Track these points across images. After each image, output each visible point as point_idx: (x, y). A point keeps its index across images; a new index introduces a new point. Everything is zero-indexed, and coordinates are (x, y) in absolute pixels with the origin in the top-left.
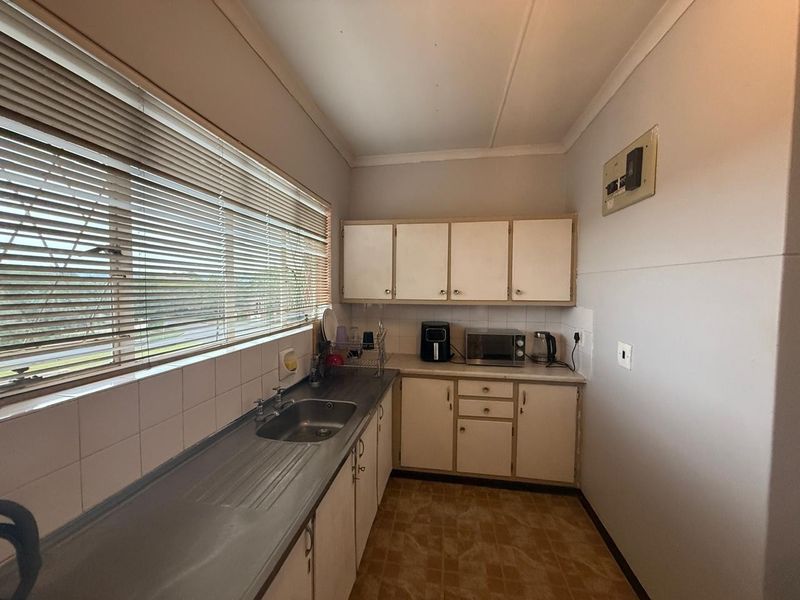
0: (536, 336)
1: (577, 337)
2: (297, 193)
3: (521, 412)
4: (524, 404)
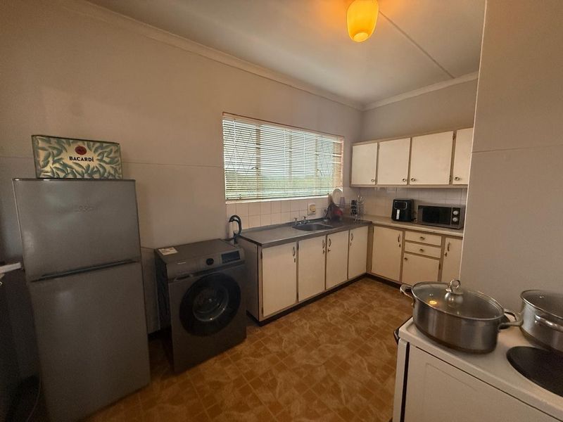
3: (446, 255)
4: (448, 250)
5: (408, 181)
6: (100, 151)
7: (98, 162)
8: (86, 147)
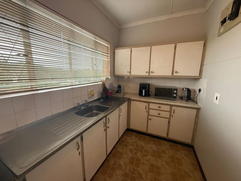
0: (183, 89)
1: (200, 90)
2: (95, 38)
3: (172, 116)
4: (174, 113)
5: (149, 73)
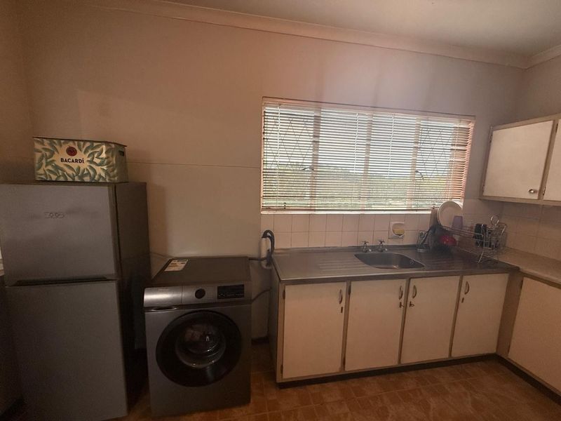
6: (90, 152)
7: (88, 164)
8: (77, 148)
